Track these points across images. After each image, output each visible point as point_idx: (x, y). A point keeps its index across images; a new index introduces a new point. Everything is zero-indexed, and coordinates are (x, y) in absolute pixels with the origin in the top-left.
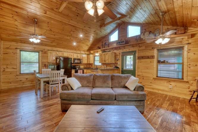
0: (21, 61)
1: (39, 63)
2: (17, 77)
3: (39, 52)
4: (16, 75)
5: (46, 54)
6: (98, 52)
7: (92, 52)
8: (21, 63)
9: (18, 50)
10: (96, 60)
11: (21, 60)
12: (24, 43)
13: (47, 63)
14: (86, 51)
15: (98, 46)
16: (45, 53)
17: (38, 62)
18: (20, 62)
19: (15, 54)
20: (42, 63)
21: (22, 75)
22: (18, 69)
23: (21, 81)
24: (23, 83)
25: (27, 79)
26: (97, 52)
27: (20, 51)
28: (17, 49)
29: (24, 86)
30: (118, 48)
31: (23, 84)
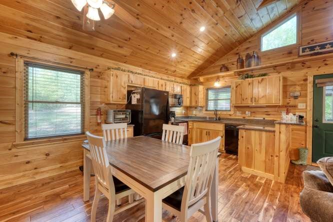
0: (30, 99)
1: (82, 103)
2: (14, 150)
3: (82, 73)
4: (10, 145)
5: (101, 79)
6: (221, 79)
7: (201, 79)
8: (30, 105)
9: (20, 63)
10: (209, 99)
11: (30, 94)
12: (40, 40)
13: (103, 105)
14: (186, 77)
15: (223, 63)
16: (99, 75)
17: (79, 100)
18: (27, 102)
19: (9, 75)
20: (92, 103)
21: (33, 144)
22: (18, 124)
23: (28, 162)
24: (36, 169)
25: (47, 155)
26: (218, 78)
27: (27, 64)
28: (16, 55)
29: (38, 177)
30: (300, 65)
31: (37, 173)
